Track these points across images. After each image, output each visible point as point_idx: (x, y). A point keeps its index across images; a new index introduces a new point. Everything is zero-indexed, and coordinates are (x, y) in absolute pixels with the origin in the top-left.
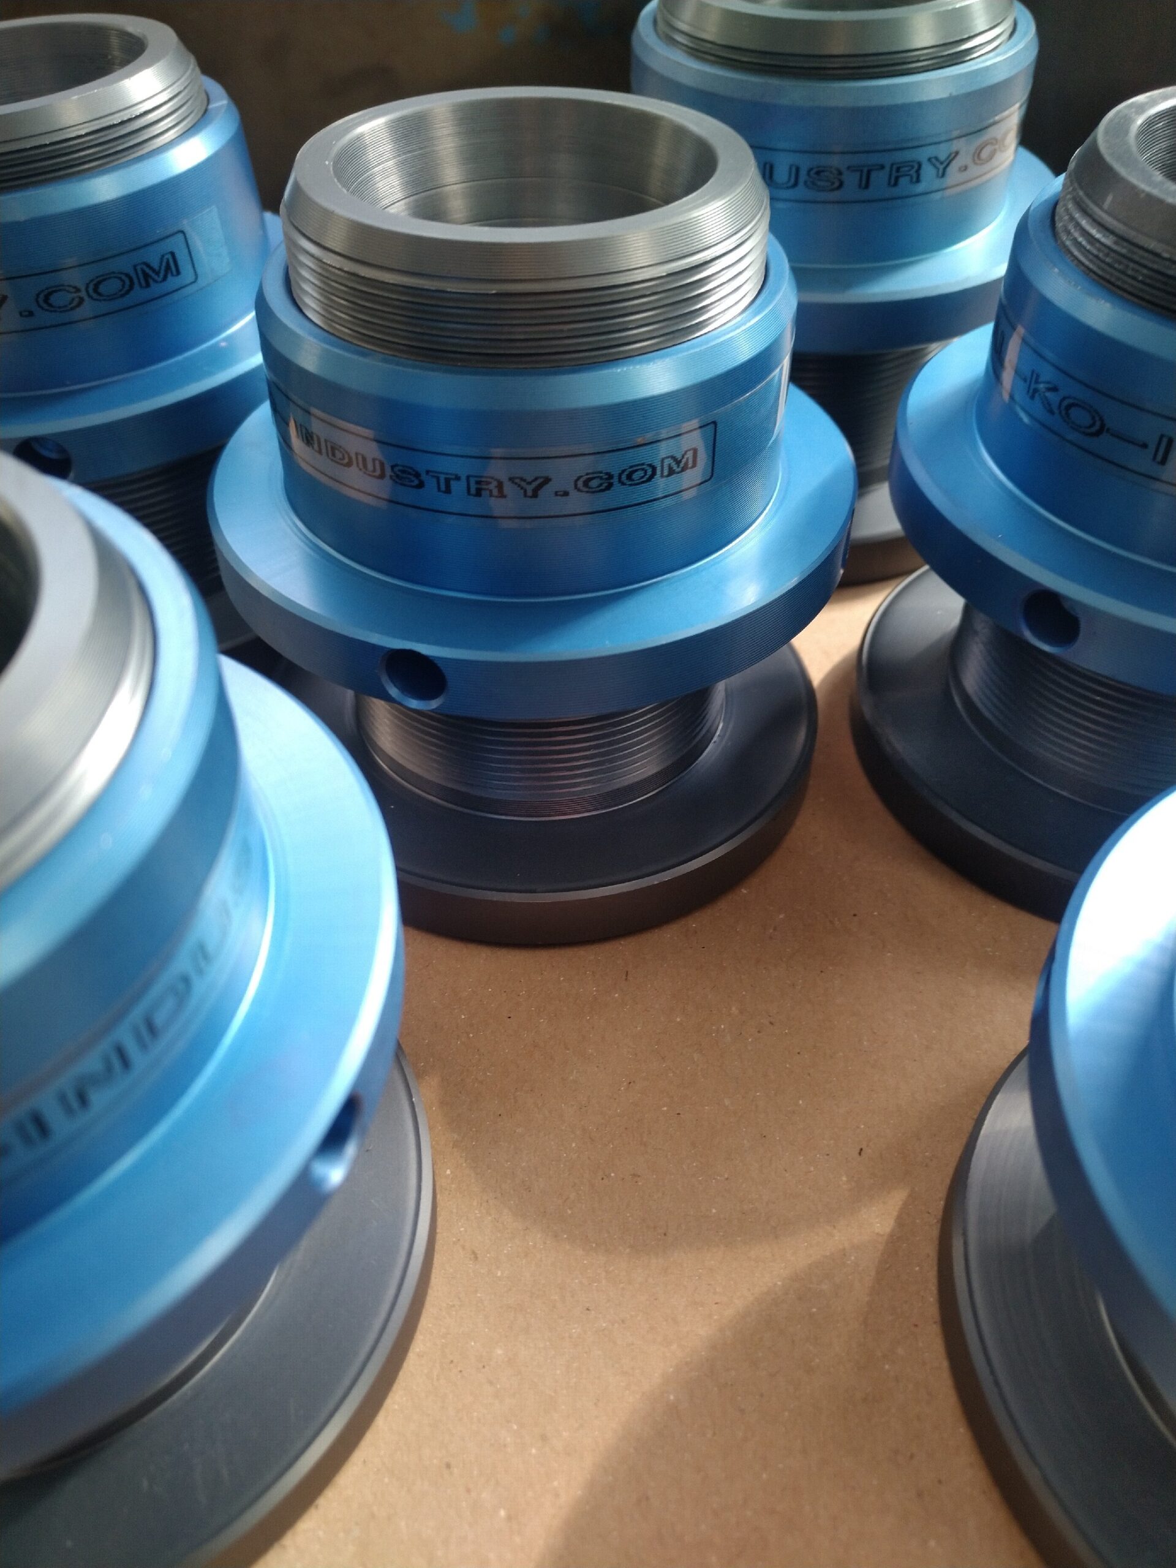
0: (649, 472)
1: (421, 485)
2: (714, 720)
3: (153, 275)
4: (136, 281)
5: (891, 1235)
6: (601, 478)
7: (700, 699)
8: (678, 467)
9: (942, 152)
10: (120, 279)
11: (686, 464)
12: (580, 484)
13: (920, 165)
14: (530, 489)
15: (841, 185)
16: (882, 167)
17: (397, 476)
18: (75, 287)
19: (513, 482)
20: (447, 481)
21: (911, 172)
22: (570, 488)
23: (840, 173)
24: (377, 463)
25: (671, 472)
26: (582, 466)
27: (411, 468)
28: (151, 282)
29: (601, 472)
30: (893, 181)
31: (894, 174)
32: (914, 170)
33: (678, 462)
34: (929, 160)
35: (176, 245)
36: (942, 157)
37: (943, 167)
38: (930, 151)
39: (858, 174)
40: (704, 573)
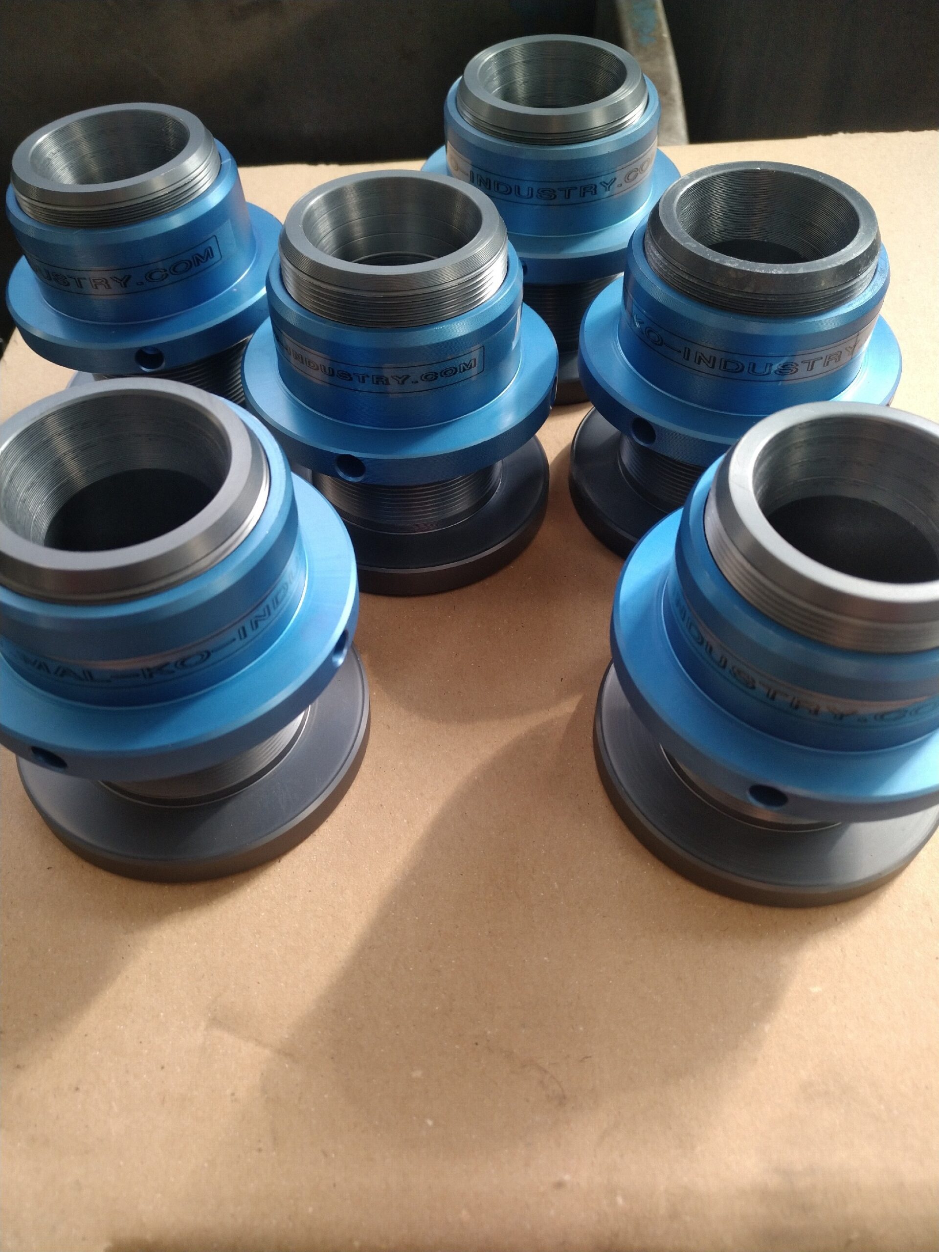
0: (454, 370)
1: (351, 379)
2: (497, 480)
3: (201, 259)
4: (193, 263)
5: (574, 713)
6: (432, 375)
7: (487, 472)
8: (467, 367)
9: (608, 179)
10: (186, 263)
11: (471, 366)
12: (423, 378)
13: (596, 186)
14: (400, 380)
15: (555, 197)
16: (576, 188)
17: (340, 375)
18: (164, 269)
19: (393, 378)
20: (363, 378)
21: (591, 190)
22: (419, 379)
23: (554, 191)
24: (331, 370)
25: (464, 370)
26: (423, 370)
27: (346, 372)
28: (200, 262)
29: (432, 372)
30: (582, 195)
31: (582, 191)
32: (593, 189)
33: (467, 366)
34: (601, 183)
35: (212, 244)
36: (608, 182)
37: (607, 186)
38: (602, 179)
39: (564, 192)
40: (483, 413)
